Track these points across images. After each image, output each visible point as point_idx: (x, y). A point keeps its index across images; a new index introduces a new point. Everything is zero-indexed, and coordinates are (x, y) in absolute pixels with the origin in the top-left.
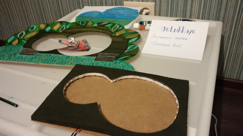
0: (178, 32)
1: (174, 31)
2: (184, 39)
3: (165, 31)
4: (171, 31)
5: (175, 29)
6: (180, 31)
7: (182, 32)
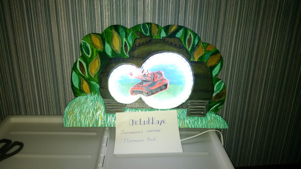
1: (144, 124)
2: (157, 131)
3: (134, 125)
4: (140, 124)
5: (144, 121)
6: (150, 123)
7: (153, 124)
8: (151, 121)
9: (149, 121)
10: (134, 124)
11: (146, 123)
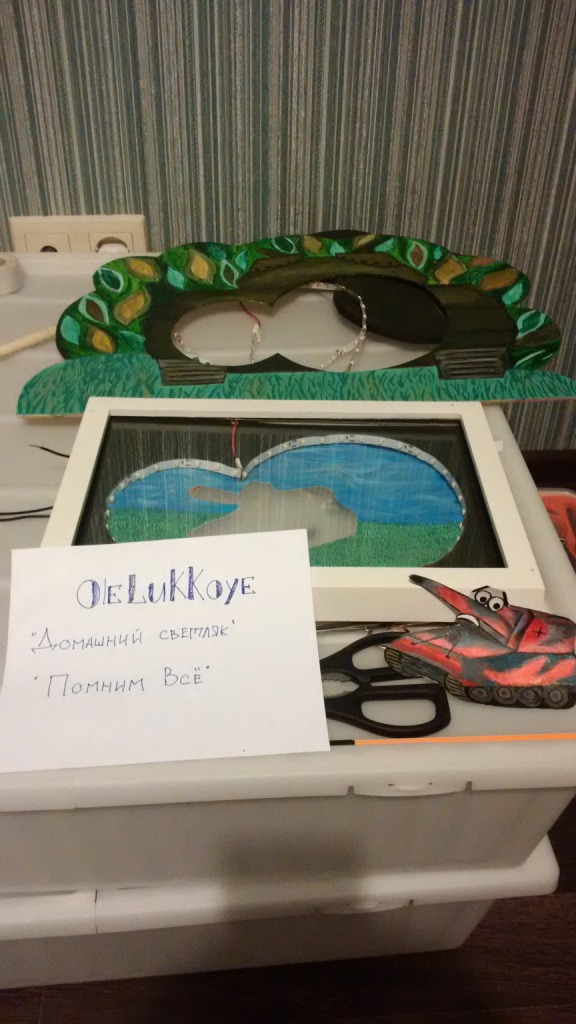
0: (173, 599)
1: (151, 599)
2: (212, 633)
3: (99, 604)
4: (131, 600)
5: (151, 587)
6: (177, 594)
7: (191, 596)
8: (183, 584)
9: (173, 587)
10: (101, 601)
11: (157, 592)
